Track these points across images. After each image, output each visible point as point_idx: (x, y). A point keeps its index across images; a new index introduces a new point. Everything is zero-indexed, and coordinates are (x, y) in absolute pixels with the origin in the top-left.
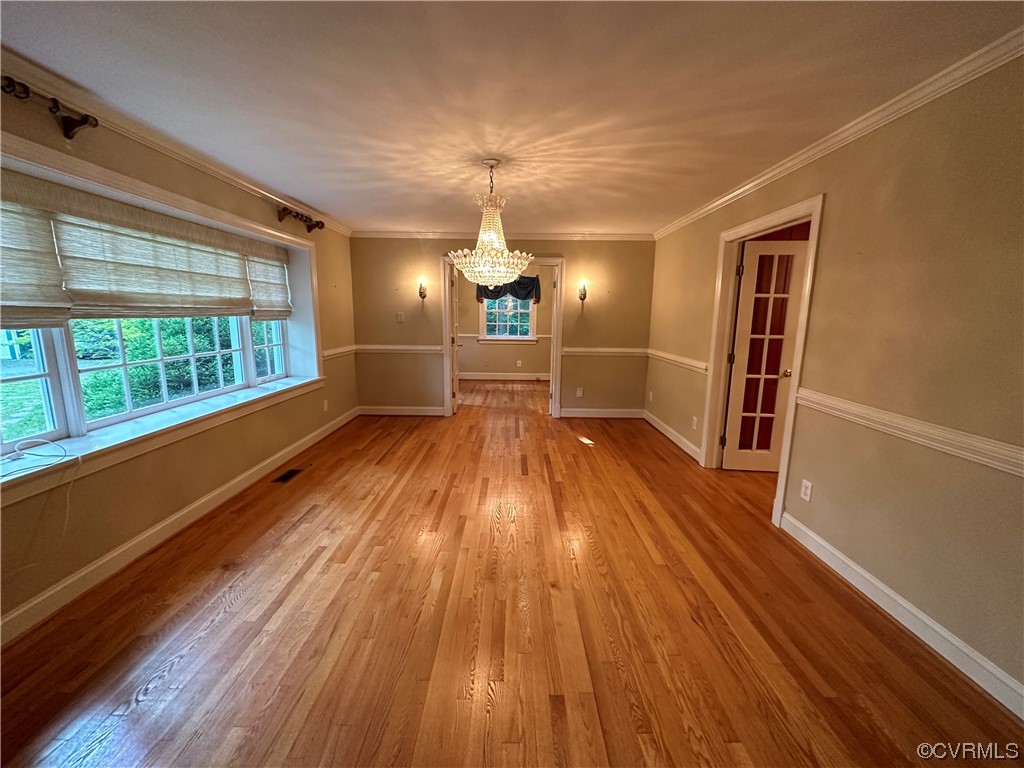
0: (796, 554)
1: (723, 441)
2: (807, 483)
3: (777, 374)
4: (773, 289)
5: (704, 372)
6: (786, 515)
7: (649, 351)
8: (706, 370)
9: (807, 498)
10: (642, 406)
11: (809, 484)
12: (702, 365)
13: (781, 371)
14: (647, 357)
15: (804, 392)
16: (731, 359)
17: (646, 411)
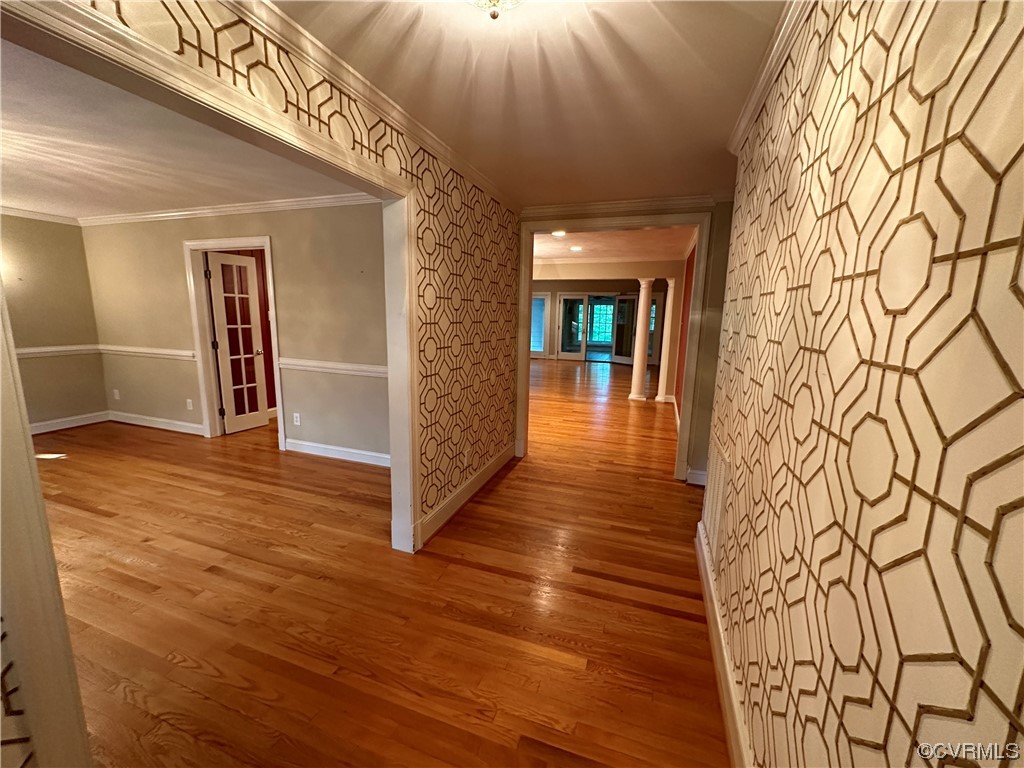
0: (301, 458)
1: (222, 412)
2: (296, 415)
3: (252, 353)
4: (236, 291)
5: (192, 359)
6: (288, 440)
7: (101, 347)
8: (194, 357)
9: (299, 424)
10: (106, 408)
11: (298, 415)
12: (189, 353)
13: (255, 351)
14: (99, 354)
15: (282, 360)
16: (215, 345)
17: (110, 412)
